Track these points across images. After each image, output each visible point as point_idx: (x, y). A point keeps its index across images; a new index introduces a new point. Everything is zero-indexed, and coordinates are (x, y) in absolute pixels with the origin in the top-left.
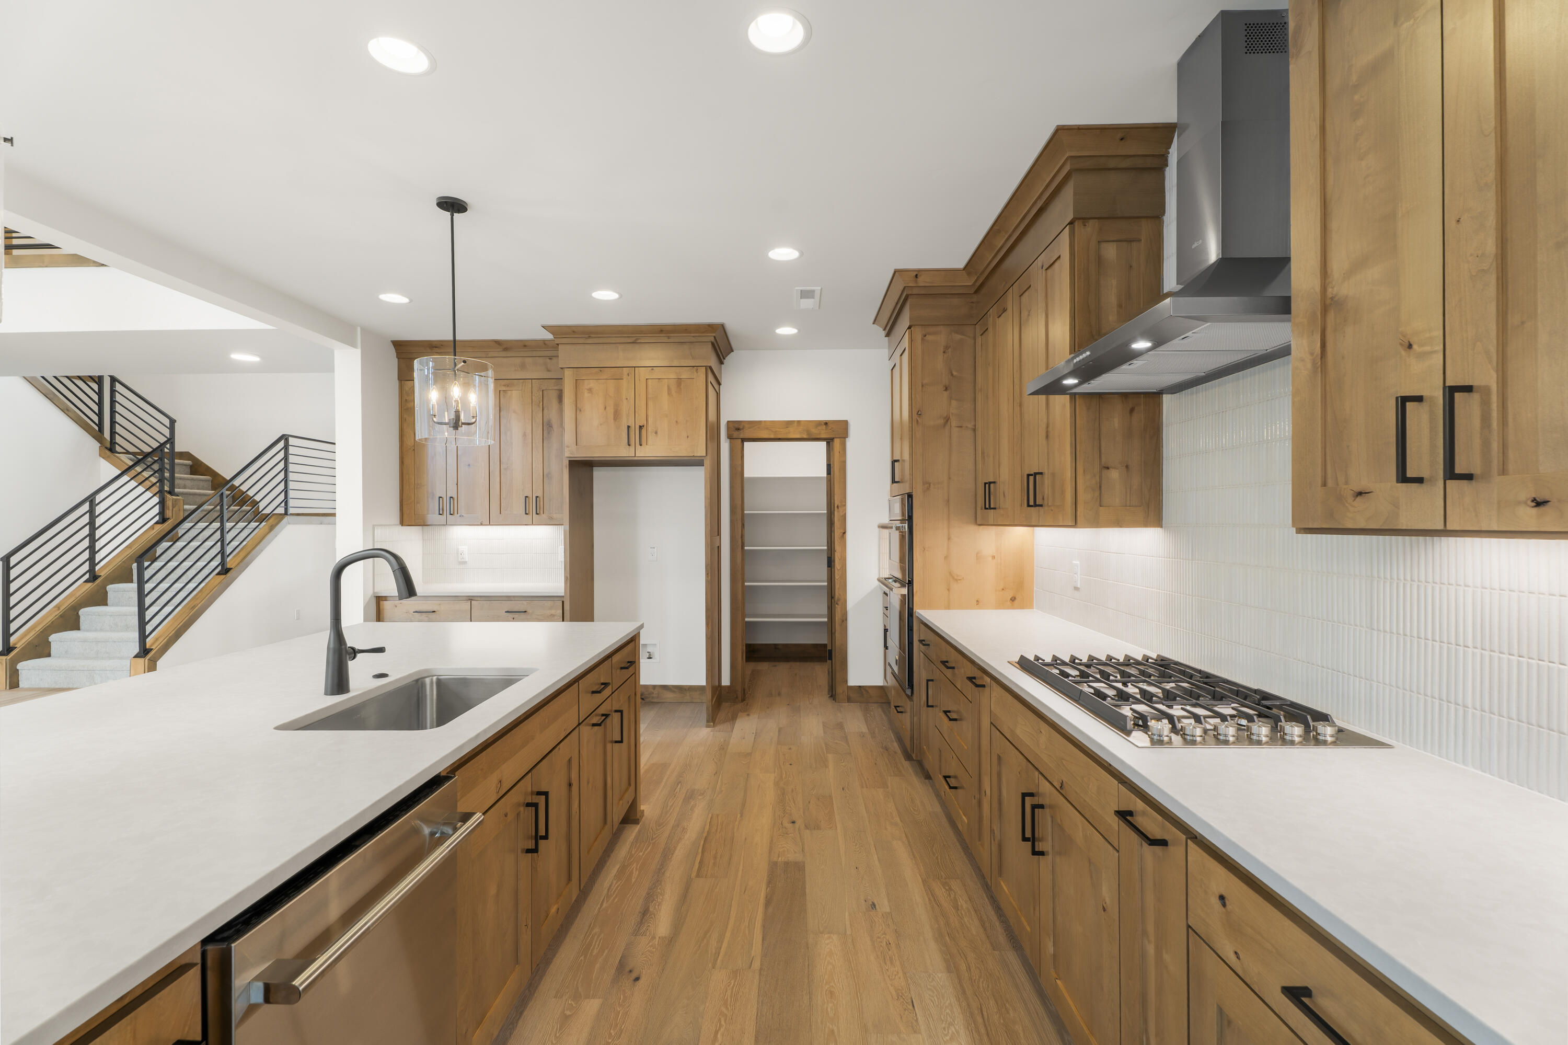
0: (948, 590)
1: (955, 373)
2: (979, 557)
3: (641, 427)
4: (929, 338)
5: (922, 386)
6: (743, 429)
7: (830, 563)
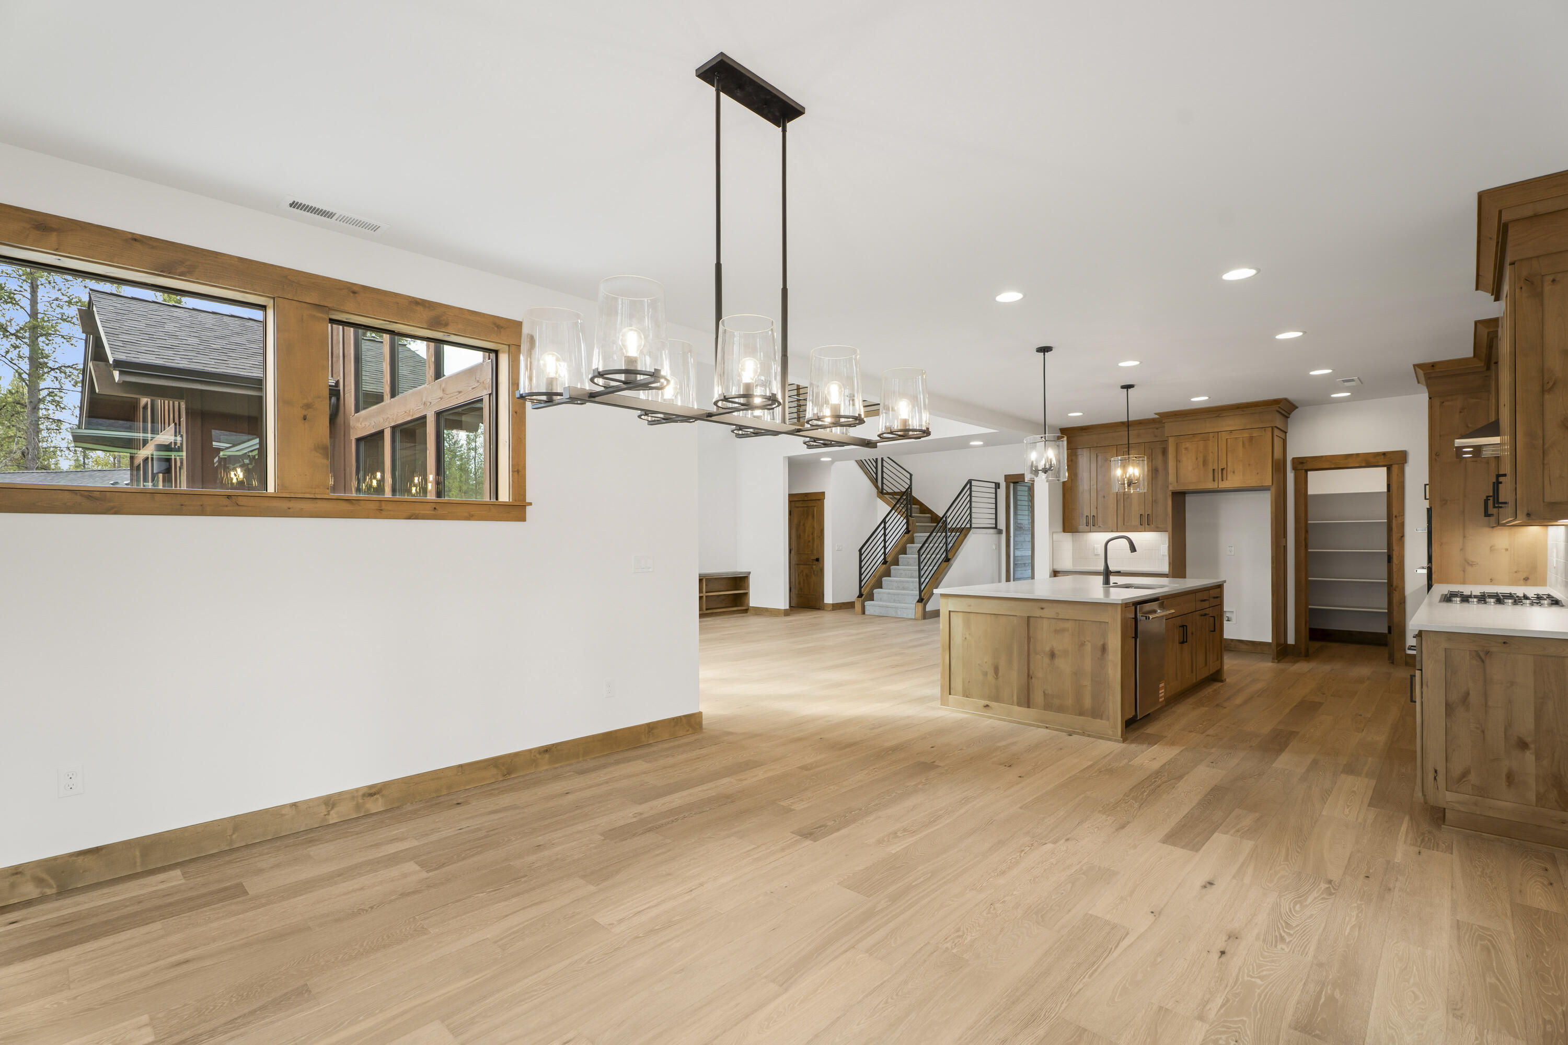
0: (1464, 571)
1: (1470, 426)
2: (1492, 549)
3: (1222, 470)
4: (1446, 404)
5: (1440, 436)
6: (1306, 462)
7: (1390, 559)
